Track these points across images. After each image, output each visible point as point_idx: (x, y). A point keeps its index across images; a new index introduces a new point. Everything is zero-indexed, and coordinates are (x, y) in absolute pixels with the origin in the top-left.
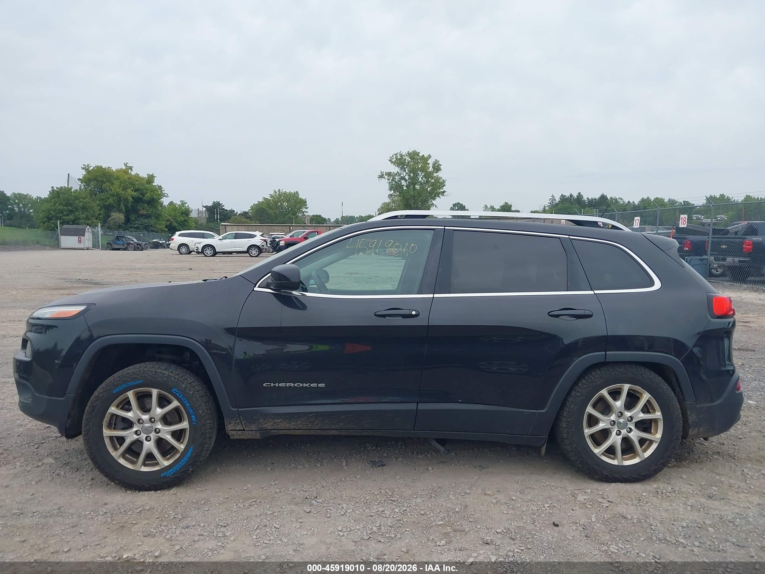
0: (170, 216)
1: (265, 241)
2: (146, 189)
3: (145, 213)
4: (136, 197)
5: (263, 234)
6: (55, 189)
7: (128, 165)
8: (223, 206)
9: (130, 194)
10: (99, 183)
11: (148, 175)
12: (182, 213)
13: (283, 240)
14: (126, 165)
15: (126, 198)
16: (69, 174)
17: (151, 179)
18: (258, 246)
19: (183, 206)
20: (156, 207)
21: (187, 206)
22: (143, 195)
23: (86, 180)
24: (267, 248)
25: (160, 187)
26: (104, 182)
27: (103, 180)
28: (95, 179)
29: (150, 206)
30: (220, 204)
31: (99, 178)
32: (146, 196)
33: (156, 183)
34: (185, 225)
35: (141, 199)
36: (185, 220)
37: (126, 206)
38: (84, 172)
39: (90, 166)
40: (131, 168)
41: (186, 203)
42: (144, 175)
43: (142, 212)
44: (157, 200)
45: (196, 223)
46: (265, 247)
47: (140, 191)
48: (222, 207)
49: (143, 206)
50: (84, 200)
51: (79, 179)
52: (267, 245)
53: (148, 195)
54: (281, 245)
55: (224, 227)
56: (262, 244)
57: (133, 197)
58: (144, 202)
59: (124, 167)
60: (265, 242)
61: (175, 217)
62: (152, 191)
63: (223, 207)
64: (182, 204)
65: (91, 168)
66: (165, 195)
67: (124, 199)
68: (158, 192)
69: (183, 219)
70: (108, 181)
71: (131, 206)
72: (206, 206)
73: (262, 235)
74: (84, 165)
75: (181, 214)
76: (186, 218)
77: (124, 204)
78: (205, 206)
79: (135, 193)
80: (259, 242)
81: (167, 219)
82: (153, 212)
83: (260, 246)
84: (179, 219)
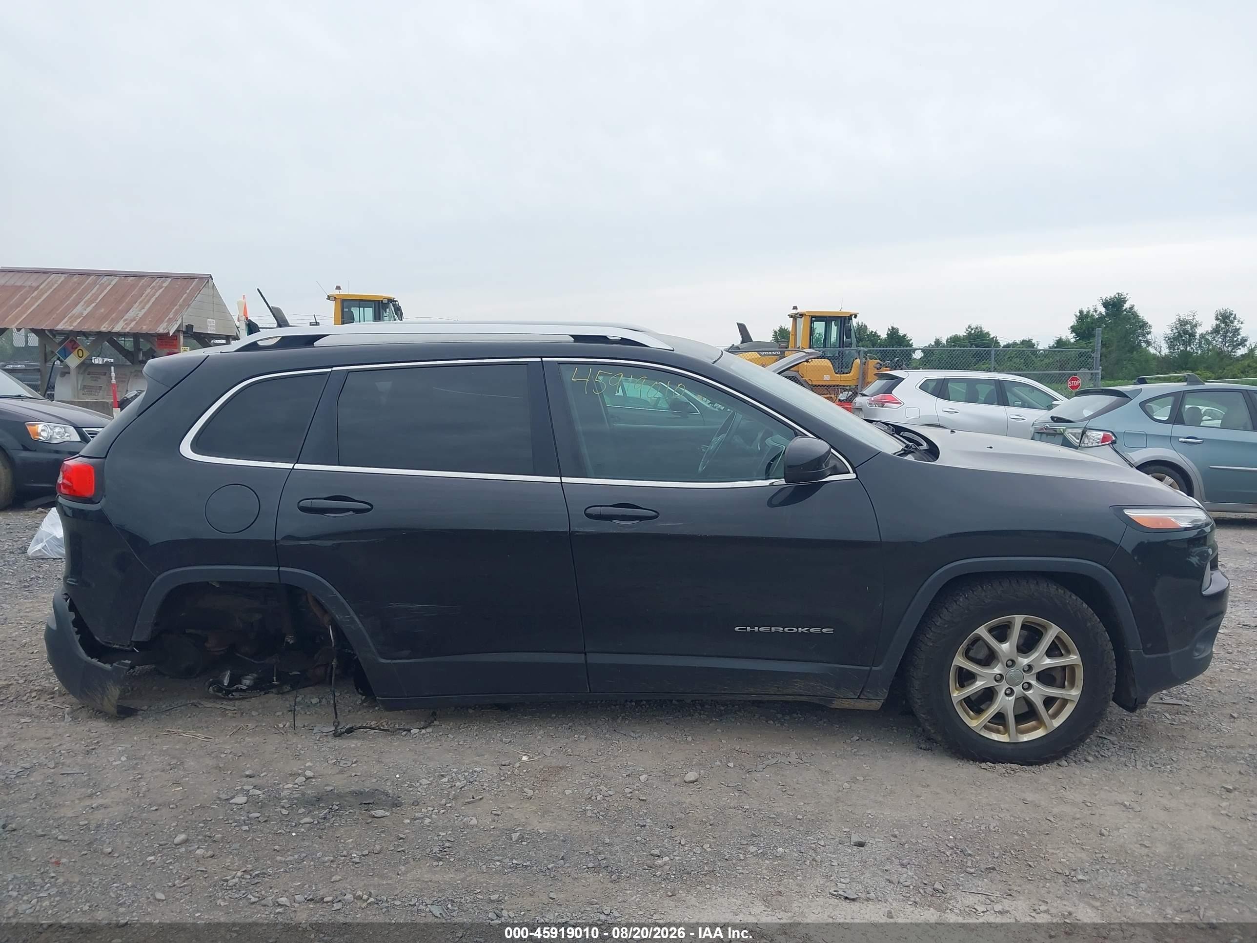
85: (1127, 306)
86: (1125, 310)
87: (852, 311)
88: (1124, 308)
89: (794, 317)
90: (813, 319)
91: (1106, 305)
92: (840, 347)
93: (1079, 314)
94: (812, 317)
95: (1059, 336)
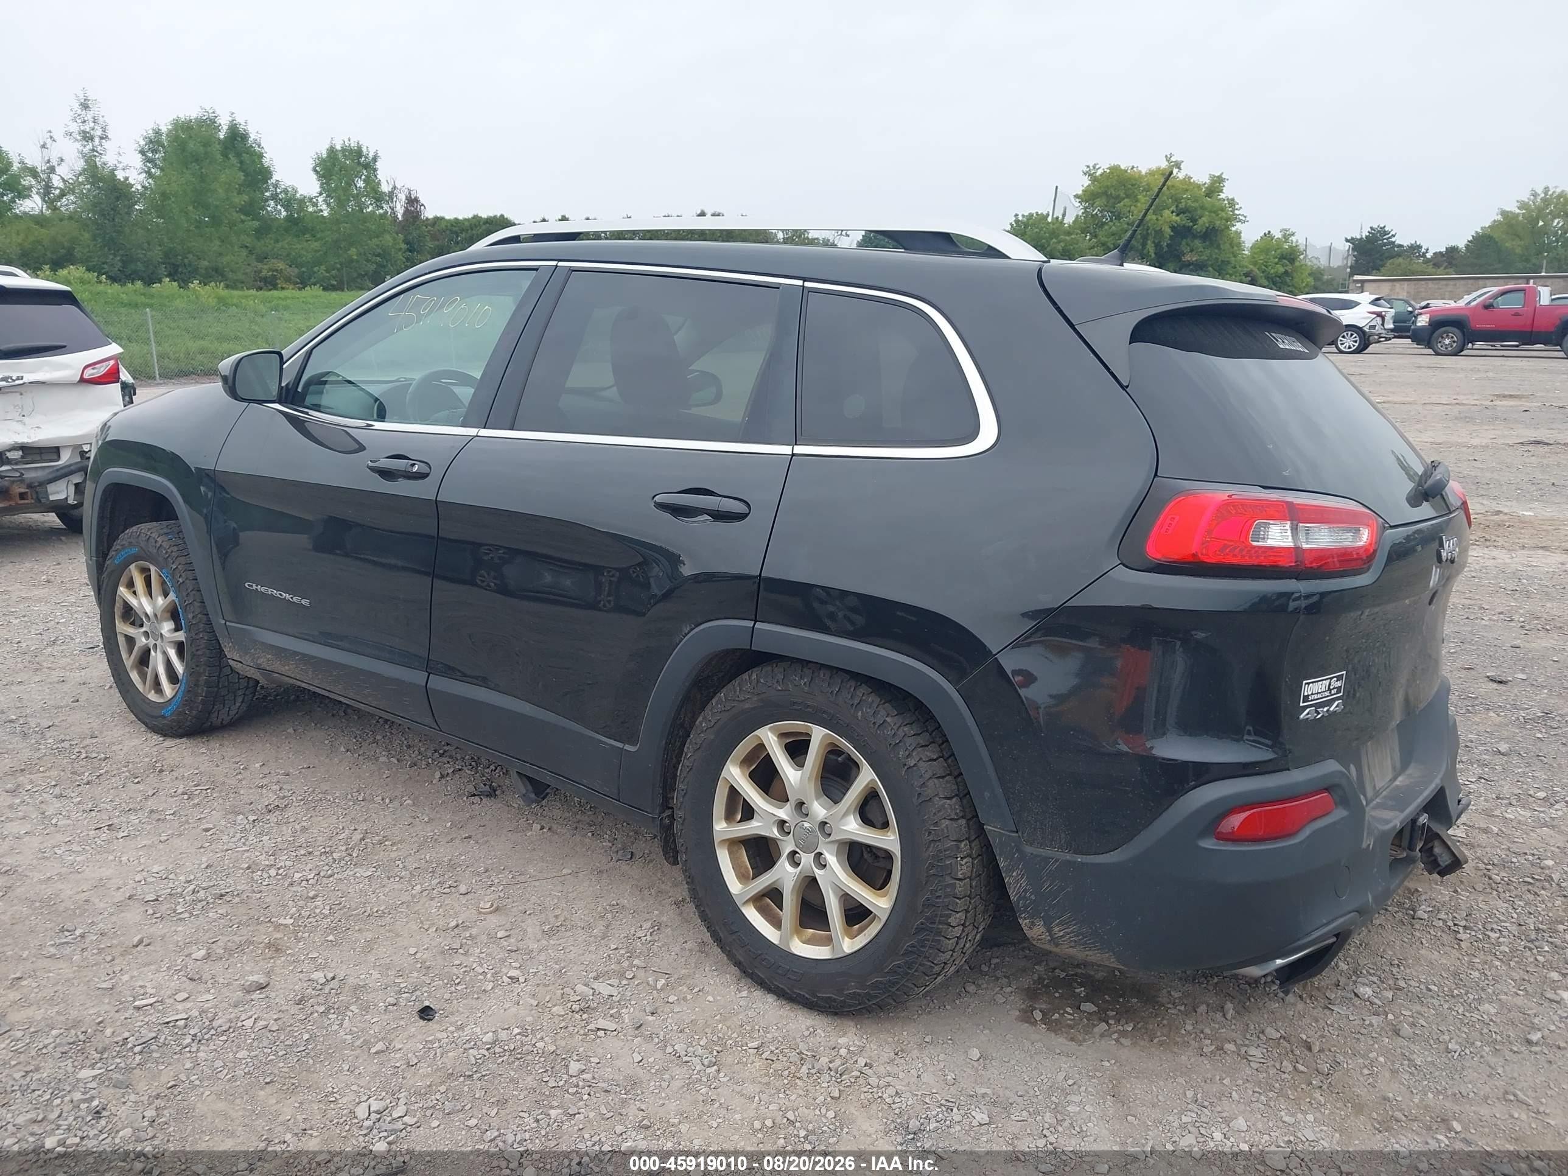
0: (1255, 264)
1: (1379, 315)
2: (1203, 208)
3: (1194, 259)
4: (1178, 225)
5: (1378, 299)
6: (1020, 218)
7: (1173, 159)
8: (1393, 236)
9: (1168, 220)
10: (1112, 201)
11: (1212, 177)
12: (1282, 257)
13: (1426, 313)
14: (1168, 159)
15: (1158, 229)
16: (1057, 187)
17: (1217, 184)
18: (1360, 329)
19: (1286, 240)
20: (1218, 247)
21: (1294, 240)
22: (1194, 221)
23: (1088, 197)
24: (1383, 331)
25: (1232, 203)
26: (1119, 199)
27: (1119, 195)
28: (1105, 193)
29: (1207, 243)
30: (1386, 233)
31: (1112, 191)
32: (1200, 222)
33: (1226, 193)
34: (1285, 283)
35: (1189, 229)
36: (1286, 273)
37: (1157, 245)
38: (1086, 182)
39: (1097, 167)
40: (1178, 165)
41: (1293, 234)
42: (1202, 177)
43: (1187, 258)
44: (1223, 230)
45: (1317, 279)
46: (1378, 329)
47: (1190, 212)
48: (1390, 238)
49: (1192, 245)
50: (1067, 238)
51: (1076, 196)
52: (1383, 325)
53: (1204, 221)
54: (1419, 324)
55: (1359, 285)
56: (1371, 324)
57: (1173, 228)
58: (1195, 237)
59: (1164, 164)
60: (1379, 319)
61: (1266, 266)
62: (1215, 212)
63: (1393, 239)
64: (1284, 236)
65: (1099, 172)
66: (1241, 218)
67: (1156, 231)
68: (1227, 214)
69: (1281, 270)
70: (1128, 196)
71: (1168, 245)
72: (1352, 239)
73: (1375, 302)
74: (1088, 167)
75: (1279, 259)
76: (1289, 268)
77: (1154, 242)
78: (1349, 238)
79: (1178, 218)
80: (1364, 318)
81: (1245, 270)
82: (1211, 256)
83: (1366, 329)
84: (1272, 271)
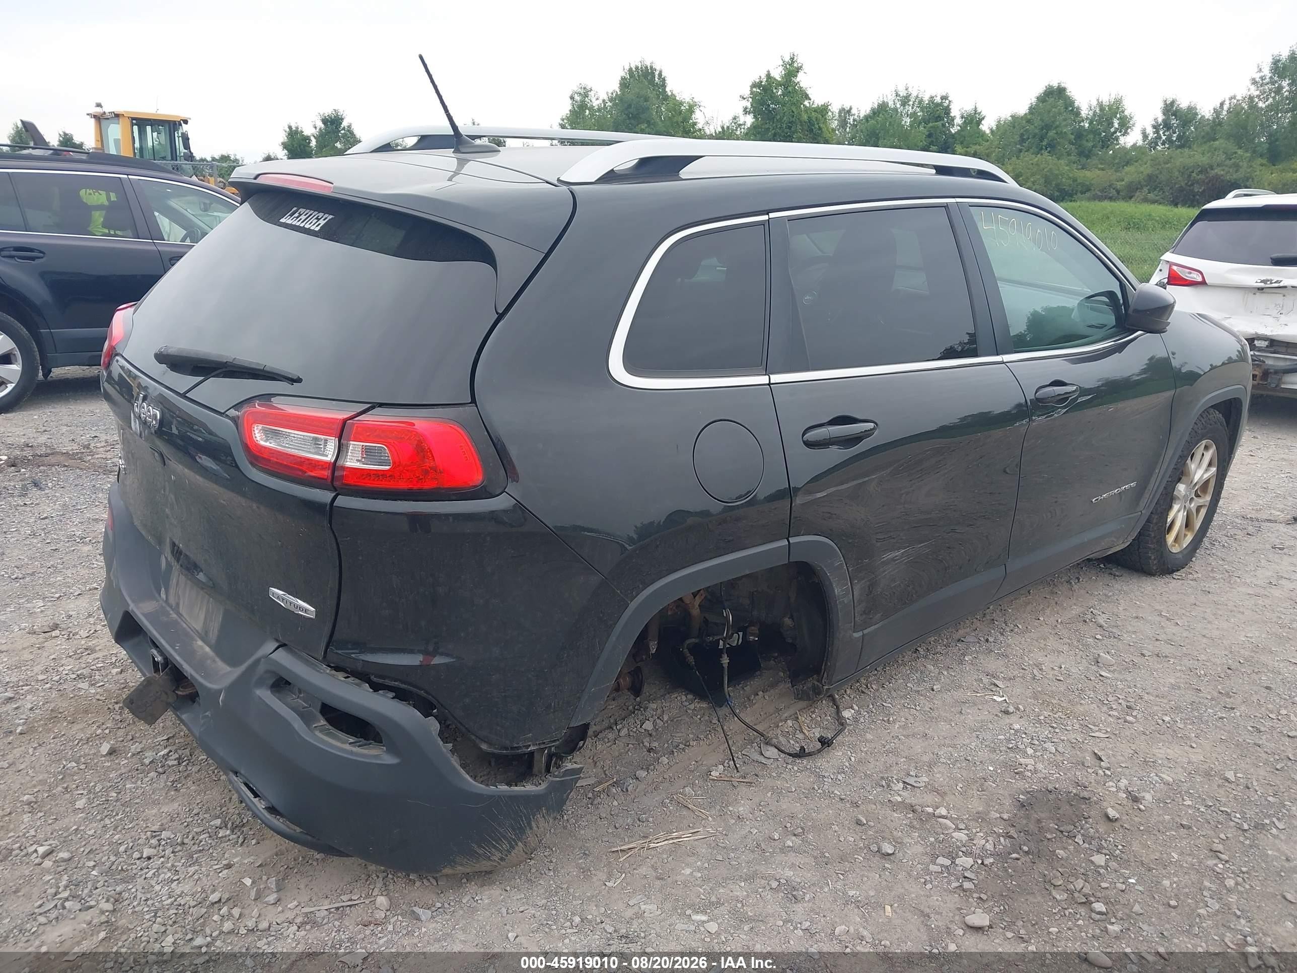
85: (345, 124)
86: (344, 129)
87: (184, 115)
88: (342, 126)
89: (99, 119)
90: (134, 122)
91: (325, 121)
92: (172, 159)
93: (288, 130)
94: (133, 119)
95: (267, 153)
